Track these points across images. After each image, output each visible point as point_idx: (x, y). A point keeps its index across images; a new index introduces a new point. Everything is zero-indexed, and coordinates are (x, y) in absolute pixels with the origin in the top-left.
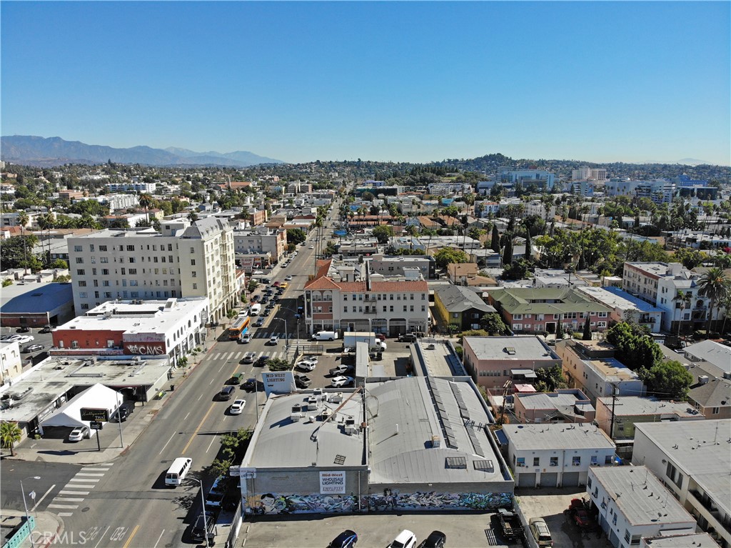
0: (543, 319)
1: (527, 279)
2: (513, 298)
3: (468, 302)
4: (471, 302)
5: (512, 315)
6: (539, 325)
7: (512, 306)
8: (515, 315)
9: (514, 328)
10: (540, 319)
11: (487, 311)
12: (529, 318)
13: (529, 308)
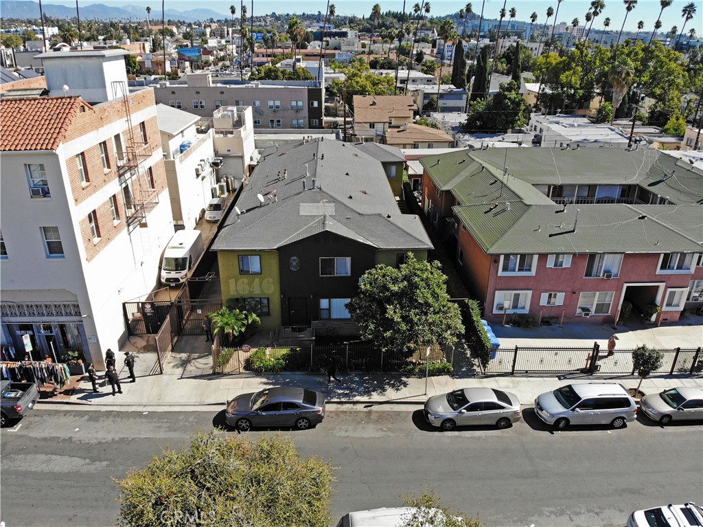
0: (616, 269)
1: (520, 132)
2: (496, 180)
3: (321, 204)
4: (333, 200)
5: (495, 258)
6: (598, 293)
7: (495, 215)
8: (507, 256)
9: (495, 311)
10: (605, 272)
11: (385, 247)
12: (564, 266)
13: (565, 227)
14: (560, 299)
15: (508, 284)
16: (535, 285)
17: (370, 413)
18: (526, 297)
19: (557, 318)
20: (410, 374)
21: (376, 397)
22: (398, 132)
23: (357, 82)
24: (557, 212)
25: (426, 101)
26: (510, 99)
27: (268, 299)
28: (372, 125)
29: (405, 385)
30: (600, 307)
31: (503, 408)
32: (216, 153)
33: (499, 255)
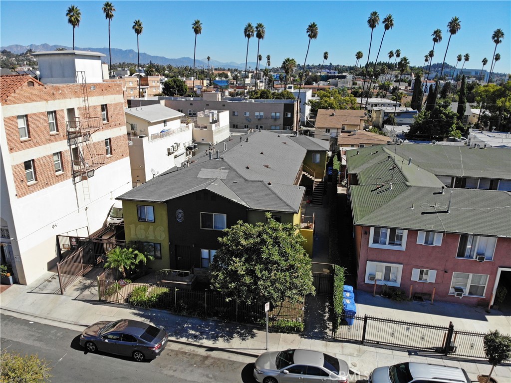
0: (489, 253)
1: (453, 140)
2: (395, 166)
3: (218, 170)
4: (230, 168)
5: (366, 229)
6: (471, 275)
7: (379, 193)
8: (377, 228)
9: (367, 281)
10: (478, 254)
11: (255, 208)
12: (434, 245)
13: (438, 207)
14: (431, 277)
15: (379, 256)
16: (407, 260)
17: (207, 357)
18: (397, 270)
19: (430, 295)
20: (262, 328)
21: (221, 343)
22: (349, 135)
23: (326, 101)
24: (434, 194)
25: (386, 118)
26: (444, 114)
27: (160, 244)
28: (328, 130)
29: (253, 336)
30: (474, 290)
31: (327, 375)
32: (194, 141)
33: (369, 227)
